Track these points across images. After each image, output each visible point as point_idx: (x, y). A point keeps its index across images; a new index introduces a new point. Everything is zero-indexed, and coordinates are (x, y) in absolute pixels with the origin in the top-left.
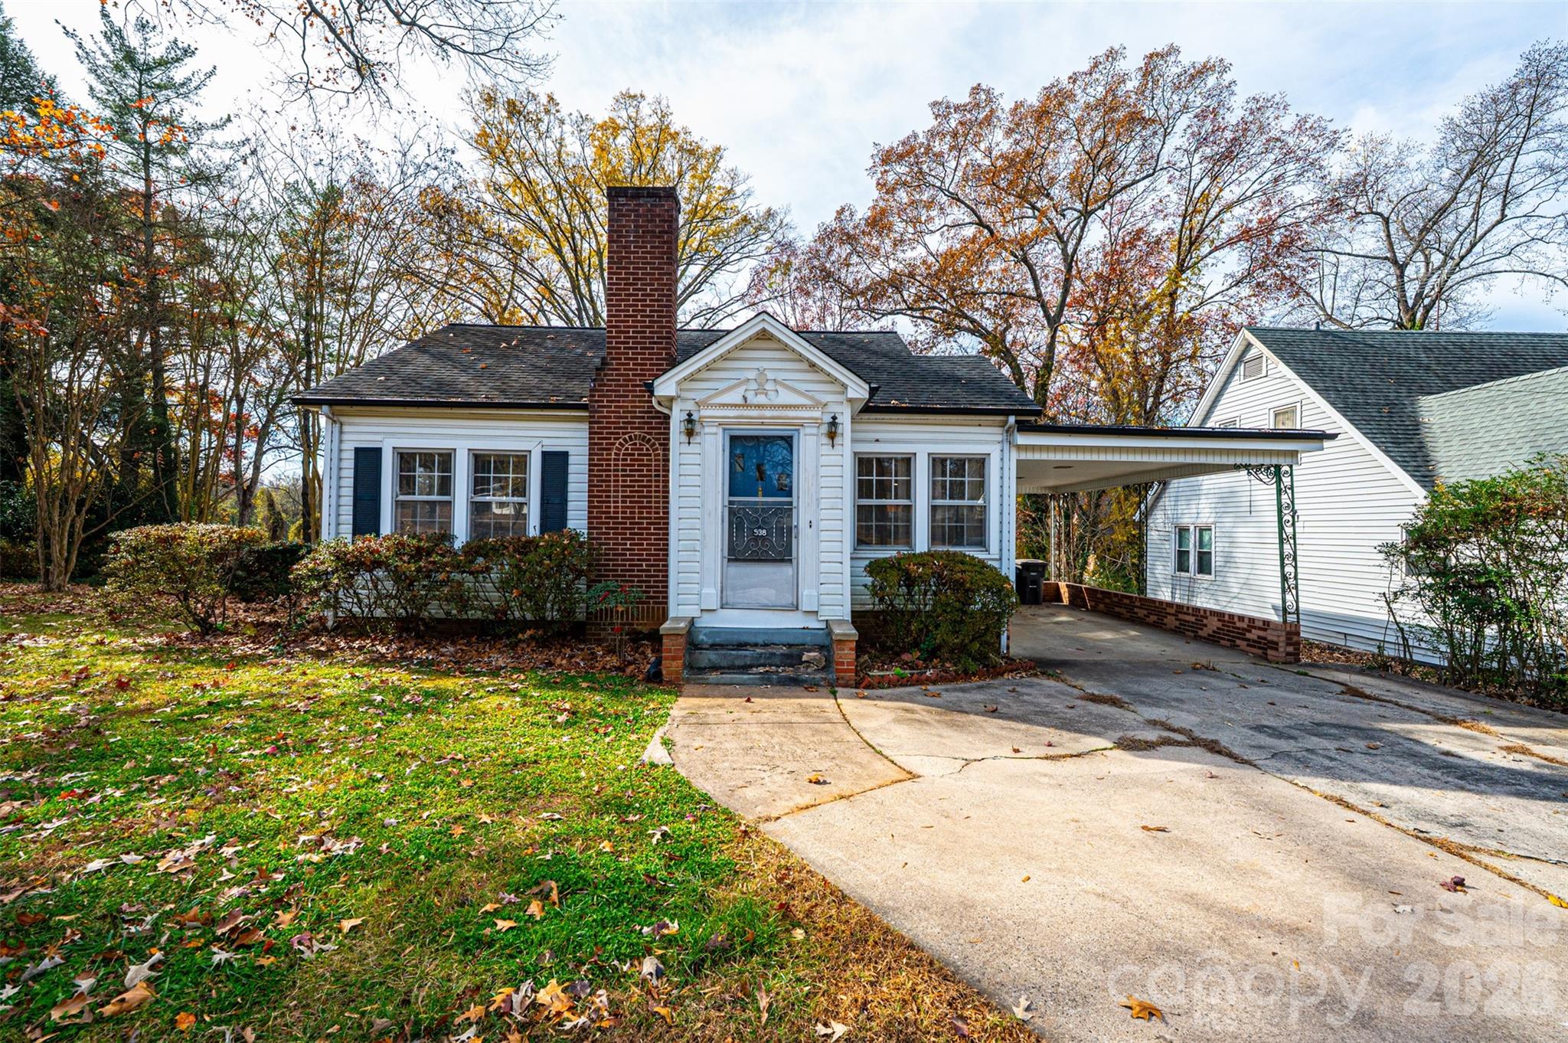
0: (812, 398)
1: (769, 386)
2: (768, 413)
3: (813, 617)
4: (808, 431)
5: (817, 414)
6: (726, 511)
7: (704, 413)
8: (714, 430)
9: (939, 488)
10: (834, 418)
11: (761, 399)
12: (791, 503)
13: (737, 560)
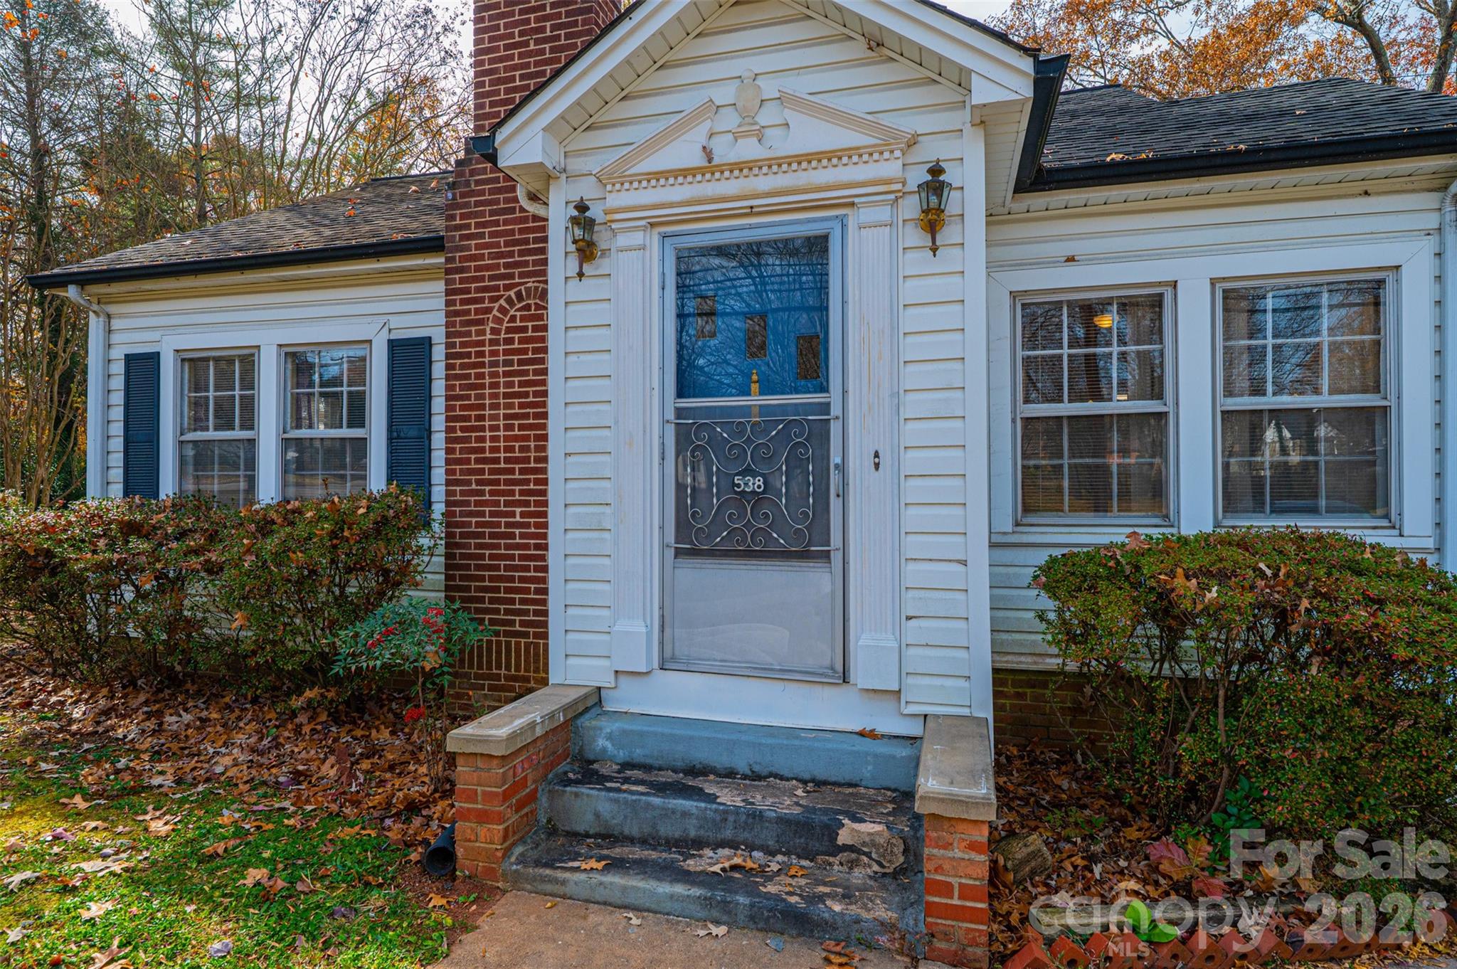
0: (876, 127)
1: (766, 117)
2: (763, 182)
3: (888, 704)
4: (866, 215)
5: (891, 168)
6: (670, 432)
7: (616, 199)
8: (637, 238)
9: (1242, 367)
10: (936, 171)
11: (749, 149)
12: (825, 408)
13: (694, 553)
